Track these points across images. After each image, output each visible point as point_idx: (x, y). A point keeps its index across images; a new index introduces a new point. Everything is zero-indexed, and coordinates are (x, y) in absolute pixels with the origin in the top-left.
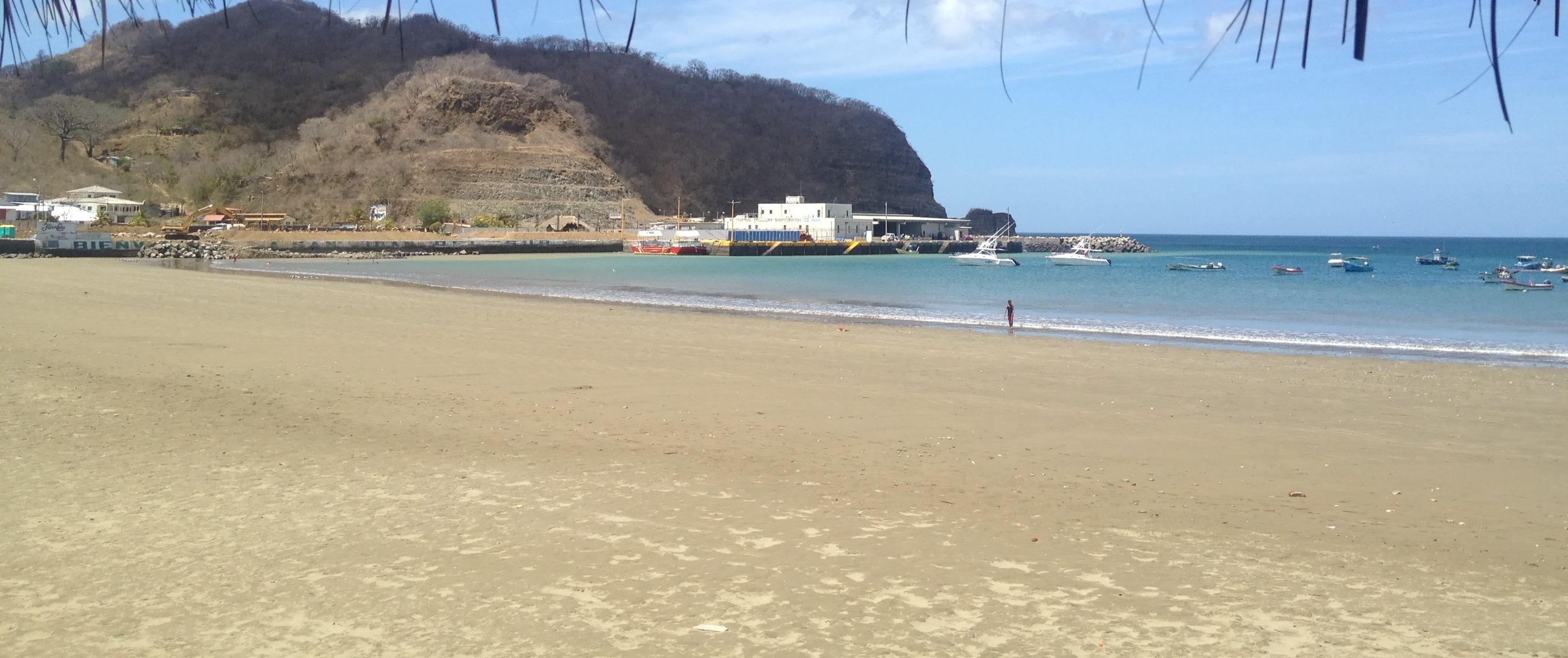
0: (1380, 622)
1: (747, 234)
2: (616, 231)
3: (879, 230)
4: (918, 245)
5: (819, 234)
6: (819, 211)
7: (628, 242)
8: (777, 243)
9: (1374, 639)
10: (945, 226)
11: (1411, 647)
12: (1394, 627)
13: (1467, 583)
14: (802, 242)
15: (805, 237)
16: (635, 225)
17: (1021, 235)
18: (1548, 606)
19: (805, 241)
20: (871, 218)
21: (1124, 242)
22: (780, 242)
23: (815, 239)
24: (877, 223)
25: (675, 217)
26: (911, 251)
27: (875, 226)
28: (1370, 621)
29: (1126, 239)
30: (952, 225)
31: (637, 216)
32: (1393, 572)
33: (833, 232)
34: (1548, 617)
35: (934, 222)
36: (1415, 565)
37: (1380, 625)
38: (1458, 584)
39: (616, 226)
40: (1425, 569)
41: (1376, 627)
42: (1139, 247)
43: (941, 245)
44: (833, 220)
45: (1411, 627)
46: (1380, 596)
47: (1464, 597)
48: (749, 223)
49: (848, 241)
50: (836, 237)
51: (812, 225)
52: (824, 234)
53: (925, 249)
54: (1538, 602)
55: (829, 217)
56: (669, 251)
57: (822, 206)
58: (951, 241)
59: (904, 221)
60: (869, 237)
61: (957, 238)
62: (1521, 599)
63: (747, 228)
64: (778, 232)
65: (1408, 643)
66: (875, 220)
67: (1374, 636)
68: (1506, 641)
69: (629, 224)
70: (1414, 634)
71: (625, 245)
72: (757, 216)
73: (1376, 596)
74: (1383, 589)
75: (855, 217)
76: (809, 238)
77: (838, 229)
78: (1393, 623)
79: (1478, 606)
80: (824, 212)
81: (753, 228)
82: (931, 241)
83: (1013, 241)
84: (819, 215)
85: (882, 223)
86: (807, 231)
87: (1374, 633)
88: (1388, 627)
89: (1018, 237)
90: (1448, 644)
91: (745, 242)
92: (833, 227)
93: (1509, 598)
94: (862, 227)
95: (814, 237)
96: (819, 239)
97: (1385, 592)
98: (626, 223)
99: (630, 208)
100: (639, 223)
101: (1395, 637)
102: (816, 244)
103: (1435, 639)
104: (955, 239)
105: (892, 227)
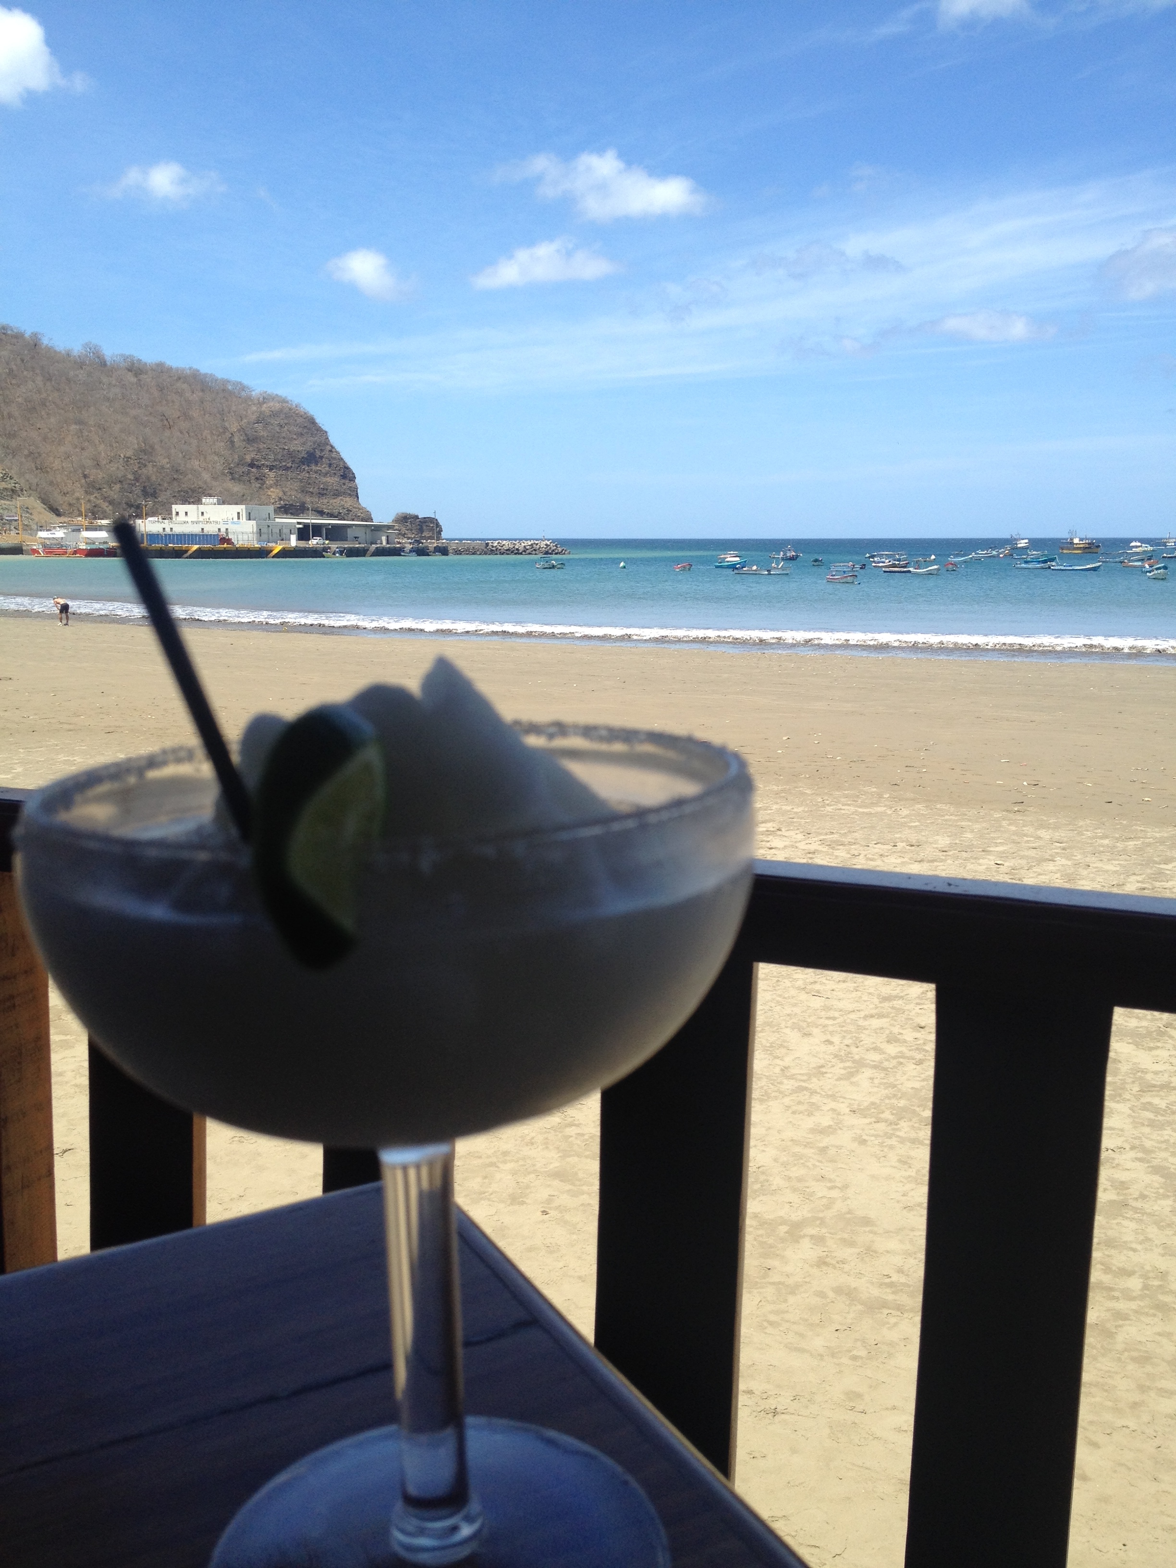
0: (773, 829)
1: (162, 536)
2: (13, 533)
3: (304, 533)
4: (345, 548)
5: (240, 537)
6: (238, 513)
7: (28, 545)
8: (195, 547)
9: (769, 842)
10: (372, 530)
11: (797, 845)
12: (784, 832)
13: (842, 800)
14: (222, 546)
15: (224, 540)
16: (35, 527)
17: (447, 539)
18: (905, 812)
19: (225, 545)
20: (295, 521)
21: (546, 545)
22: (198, 546)
23: (236, 543)
24: (301, 526)
25: (80, 519)
26: (337, 555)
27: (299, 529)
28: (765, 829)
29: (548, 543)
30: (378, 528)
31: (36, 517)
32: (783, 794)
33: (255, 536)
34: (905, 820)
35: (360, 525)
36: (801, 789)
37: (773, 831)
38: (835, 800)
39: (12, 527)
40: (808, 792)
41: (769, 833)
42: (560, 550)
43: (368, 550)
44: (253, 523)
45: (798, 832)
46: (772, 811)
47: (841, 809)
48: (163, 526)
49: (270, 545)
50: (259, 541)
51: (232, 528)
52: (245, 537)
53: (352, 553)
54: (898, 810)
55: (250, 519)
56: (75, 553)
57: (241, 508)
58: (378, 546)
59: (329, 524)
60: (293, 542)
61: (384, 543)
62: (885, 808)
63: (161, 531)
64: (196, 535)
65: (796, 842)
66: (299, 523)
67: (768, 839)
68: (873, 837)
69: (26, 525)
70: (800, 837)
71: (24, 548)
72: (171, 518)
73: (769, 812)
74: (775, 807)
75: (277, 520)
76: (229, 541)
77: (260, 532)
78: (783, 829)
79: (850, 815)
80: (244, 515)
81: (168, 531)
82: (357, 546)
83: (440, 545)
84: (239, 518)
85: (306, 526)
86: (227, 534)
87: (768, 837)
88: (779, 833)
89: (444, 541)
90: (827, 842)
91: (160, 545)
92: (255, 530)
93: (875, 808)
94: (286, 531)
95: (234, 541)
96: (240, 543)
97: (776, 809)
98: (24, 525)
99: (27, 508)
100: (39, 525)
101: (785, 839)
102: (237, 548)
103: (816, 839)
104: (382, 544)
105: (317, 530)
